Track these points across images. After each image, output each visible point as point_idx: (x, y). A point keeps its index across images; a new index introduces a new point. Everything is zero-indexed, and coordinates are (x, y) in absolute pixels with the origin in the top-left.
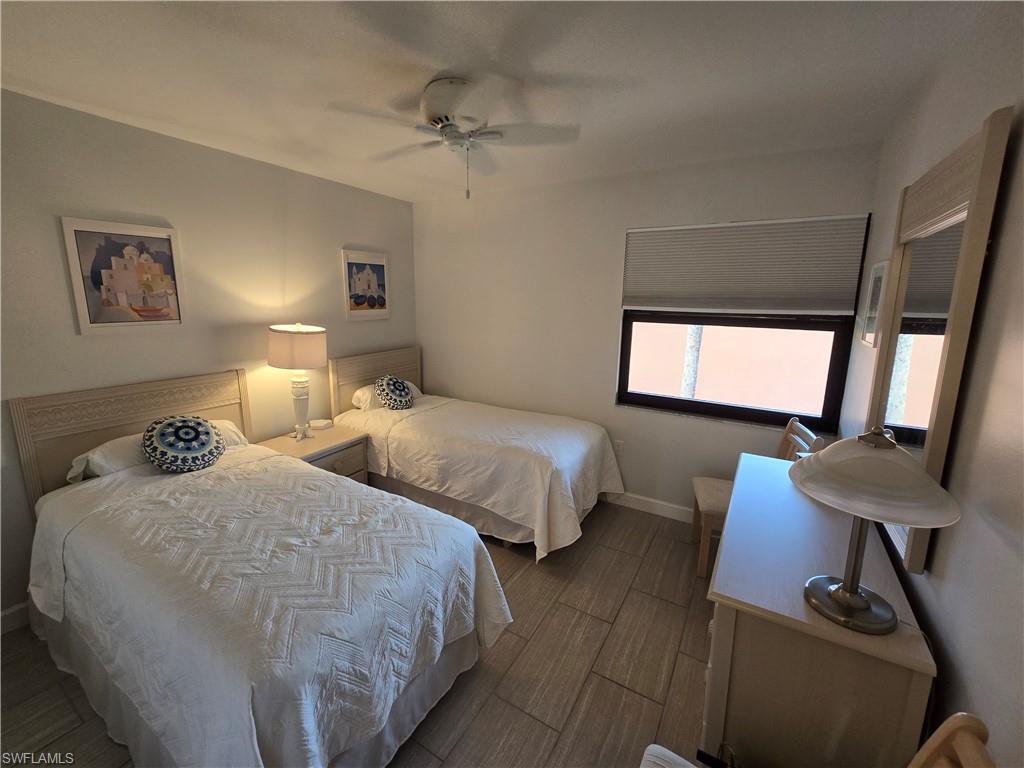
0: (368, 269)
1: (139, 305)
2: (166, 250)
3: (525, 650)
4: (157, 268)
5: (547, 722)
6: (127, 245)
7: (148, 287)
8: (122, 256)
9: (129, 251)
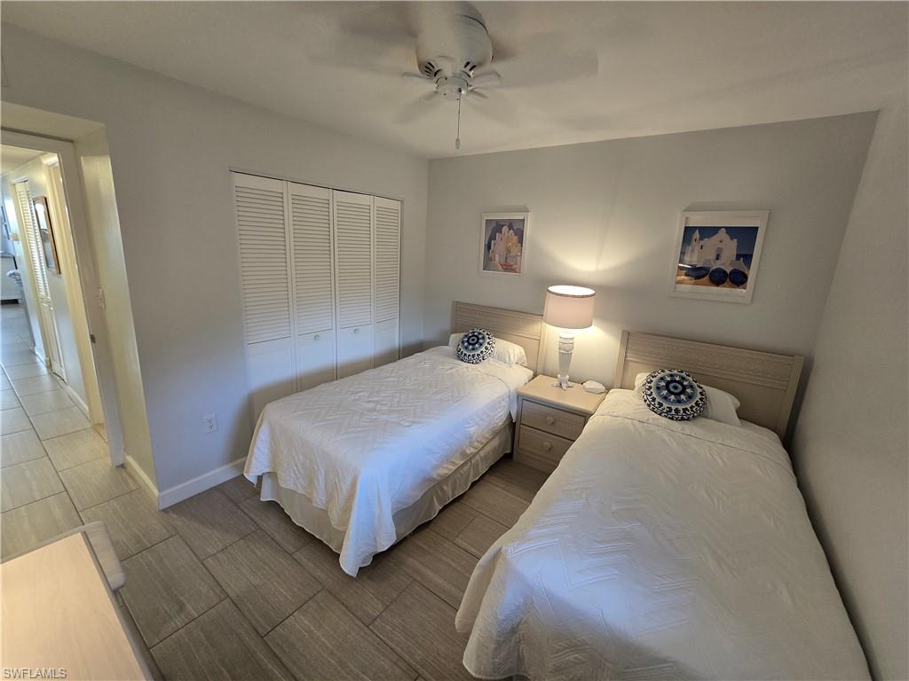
0: (723, 234)
1: (503, 262)
2: (521, 227)
3: (357, 622)
4: (515, 238)
5: (278, 627)
6: (504, 225)
7: (508, 251)
8: (501, 232)
9: (505, 229)
